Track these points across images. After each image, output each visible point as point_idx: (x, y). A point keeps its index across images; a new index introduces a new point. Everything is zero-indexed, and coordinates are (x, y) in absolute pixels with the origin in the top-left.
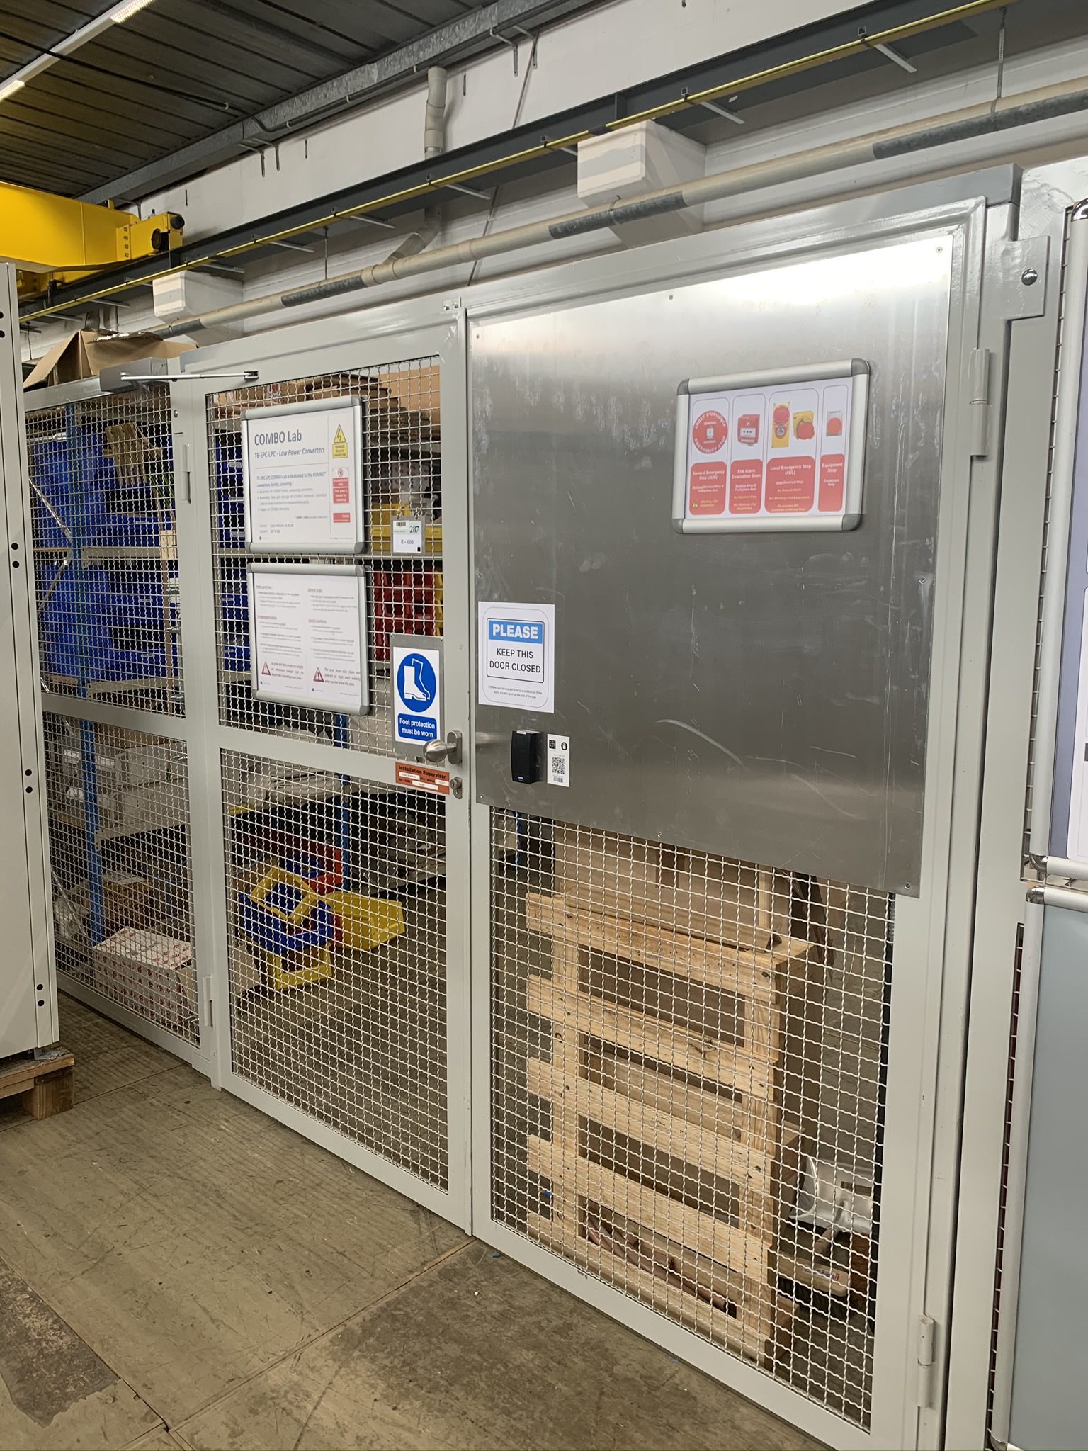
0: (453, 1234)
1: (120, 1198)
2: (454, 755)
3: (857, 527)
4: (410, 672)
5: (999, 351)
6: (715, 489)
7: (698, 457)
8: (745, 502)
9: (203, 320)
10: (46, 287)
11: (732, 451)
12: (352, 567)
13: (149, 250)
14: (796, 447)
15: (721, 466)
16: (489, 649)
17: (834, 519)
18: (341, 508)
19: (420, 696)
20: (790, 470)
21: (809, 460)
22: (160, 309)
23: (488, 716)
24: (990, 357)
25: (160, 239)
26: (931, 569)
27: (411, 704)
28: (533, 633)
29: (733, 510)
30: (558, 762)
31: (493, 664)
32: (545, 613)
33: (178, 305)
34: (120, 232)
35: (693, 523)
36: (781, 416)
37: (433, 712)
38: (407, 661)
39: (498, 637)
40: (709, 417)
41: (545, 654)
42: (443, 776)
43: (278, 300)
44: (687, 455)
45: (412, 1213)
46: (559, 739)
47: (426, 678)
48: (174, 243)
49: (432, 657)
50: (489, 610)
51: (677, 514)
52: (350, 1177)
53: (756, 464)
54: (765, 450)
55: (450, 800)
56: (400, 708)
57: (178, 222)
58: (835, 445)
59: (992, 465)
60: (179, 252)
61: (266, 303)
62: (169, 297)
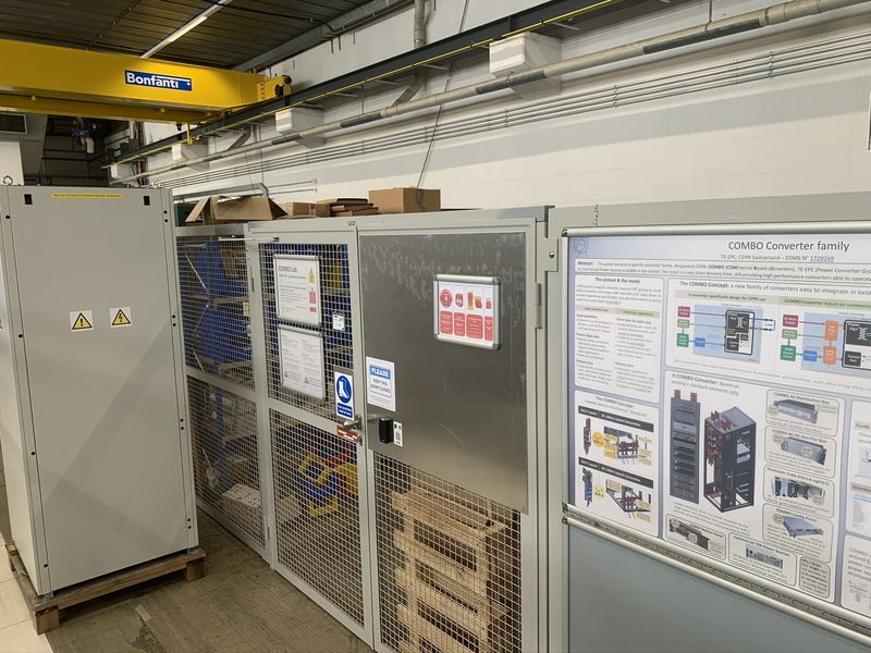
0: (366, 648)
1: (220, 623)
2: (358, 426)
3: (499, 348)
4: (341, 383)
5: (543, 283)
6: (449, 323)
7: (442, 308)
8: (460, 332)
9: (301, 134)
10: (223, 115)
11: (454, 308)
12: (318, 333)
13: (274, 95)
14: (476, 311)
15: (450, 313)
16: (371, 379)
17: (489, 344)
18: (313, 306)
19: (345, 396)
20: (475, 320)
21: (480, 317)
22: (280, 128)
23: (371, 408)
24: (540, 285)
25: (279, 90)
26: (525, 372)
27: (342, 398)
28: (386, 374)
29: (456, 334)
30: (398, 434)
31: (372, 386)
32: (390, 366)
33: (288, 126)
34: (259, 85)
35: (442, 336)
36: (470, 296)
37: (350, 404)
38: (340, 379)
39: (373, 374)
40: (446, 292)
41: (391, 384)
42: (356, 435)
43: (339, 124)
44: (439, 307)
45: (350, 638)
46: (399, 424)
47: (347, 388)
48: (287, 91)
49: (349, 378)
50: (370, 361)
51: (436, 332)
52: (325, 617)
53: (463, 315)
54: (465, 310)
55: (358, 444)
56: (338, 400)
57: (288, 80)
58: (489, 313)
59: (543, 331)
60: (288, 97)
61: (332, 126)
62: (284, 121)
